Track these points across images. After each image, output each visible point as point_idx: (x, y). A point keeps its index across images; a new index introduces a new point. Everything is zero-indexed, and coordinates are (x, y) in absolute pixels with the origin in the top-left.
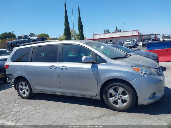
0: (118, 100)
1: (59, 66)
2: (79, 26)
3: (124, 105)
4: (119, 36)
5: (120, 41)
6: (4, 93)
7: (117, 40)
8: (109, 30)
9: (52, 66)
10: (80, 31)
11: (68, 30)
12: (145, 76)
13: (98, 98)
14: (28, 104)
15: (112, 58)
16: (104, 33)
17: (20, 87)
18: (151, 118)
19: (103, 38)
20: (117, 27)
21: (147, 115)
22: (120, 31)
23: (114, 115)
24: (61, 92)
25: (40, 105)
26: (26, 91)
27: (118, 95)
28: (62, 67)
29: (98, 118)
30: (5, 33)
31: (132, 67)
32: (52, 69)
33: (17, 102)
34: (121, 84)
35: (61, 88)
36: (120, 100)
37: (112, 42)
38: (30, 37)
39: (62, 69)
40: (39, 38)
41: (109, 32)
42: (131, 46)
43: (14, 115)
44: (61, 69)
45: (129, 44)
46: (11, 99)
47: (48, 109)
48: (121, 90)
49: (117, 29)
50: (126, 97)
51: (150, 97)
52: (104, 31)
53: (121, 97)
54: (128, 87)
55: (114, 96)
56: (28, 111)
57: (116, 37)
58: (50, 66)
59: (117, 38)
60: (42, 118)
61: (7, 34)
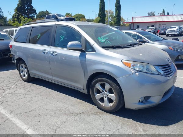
0: (105, 98)
1: (50, 51)
2: (116, 6)
3: (110, 105)
4: (163, 21)
5: (164, 27)
6: (13, 73)
7: (161, 25)
8: (154, 12)
9: (45, 50)
10: (117, 12)
11: (103, 10)
12: (137, 74)
13: (85, 92)
14: (24, 87)
15: (103, 47)
16: (148, 16)
17: (21, 68)
18: (136, 126)
19: (144, 21)
20: (164, 9)
21: (134, 122)
22: (168, 15)
23: (96, 114)
24: (53, 80)
25: (33, 90)
26: (25, 74)
27: (104, 92)
28: (53, 52)
29: (76, 115)
30: (42, 12)
31: (123, 61)
32: (44, 53)
33: (15, 84)
34: (108, 80)
35: (52, 75)
36: (107, 98)
37: (153, 28)
38: (58, 17)
39: (53, 54)
40: (67, 18)
41: (154, 14)
42: (176, 33)
43: (3, 97)
44: (51, 54)
45: (174, 31)
46: (14, 79)
47: (38, 95)
48: (107, 87)
49: (164, 11)
50: (113, 96)
51: (140, 101)
52: (149, 14)
53: (107, 95)
54: (114, 85)
55: (101, 93)
56: (18, 95)
57: (159, 21)
58: (42, 50)
59: (160, 23)
60: (24, 105)
61: (44, 13)
